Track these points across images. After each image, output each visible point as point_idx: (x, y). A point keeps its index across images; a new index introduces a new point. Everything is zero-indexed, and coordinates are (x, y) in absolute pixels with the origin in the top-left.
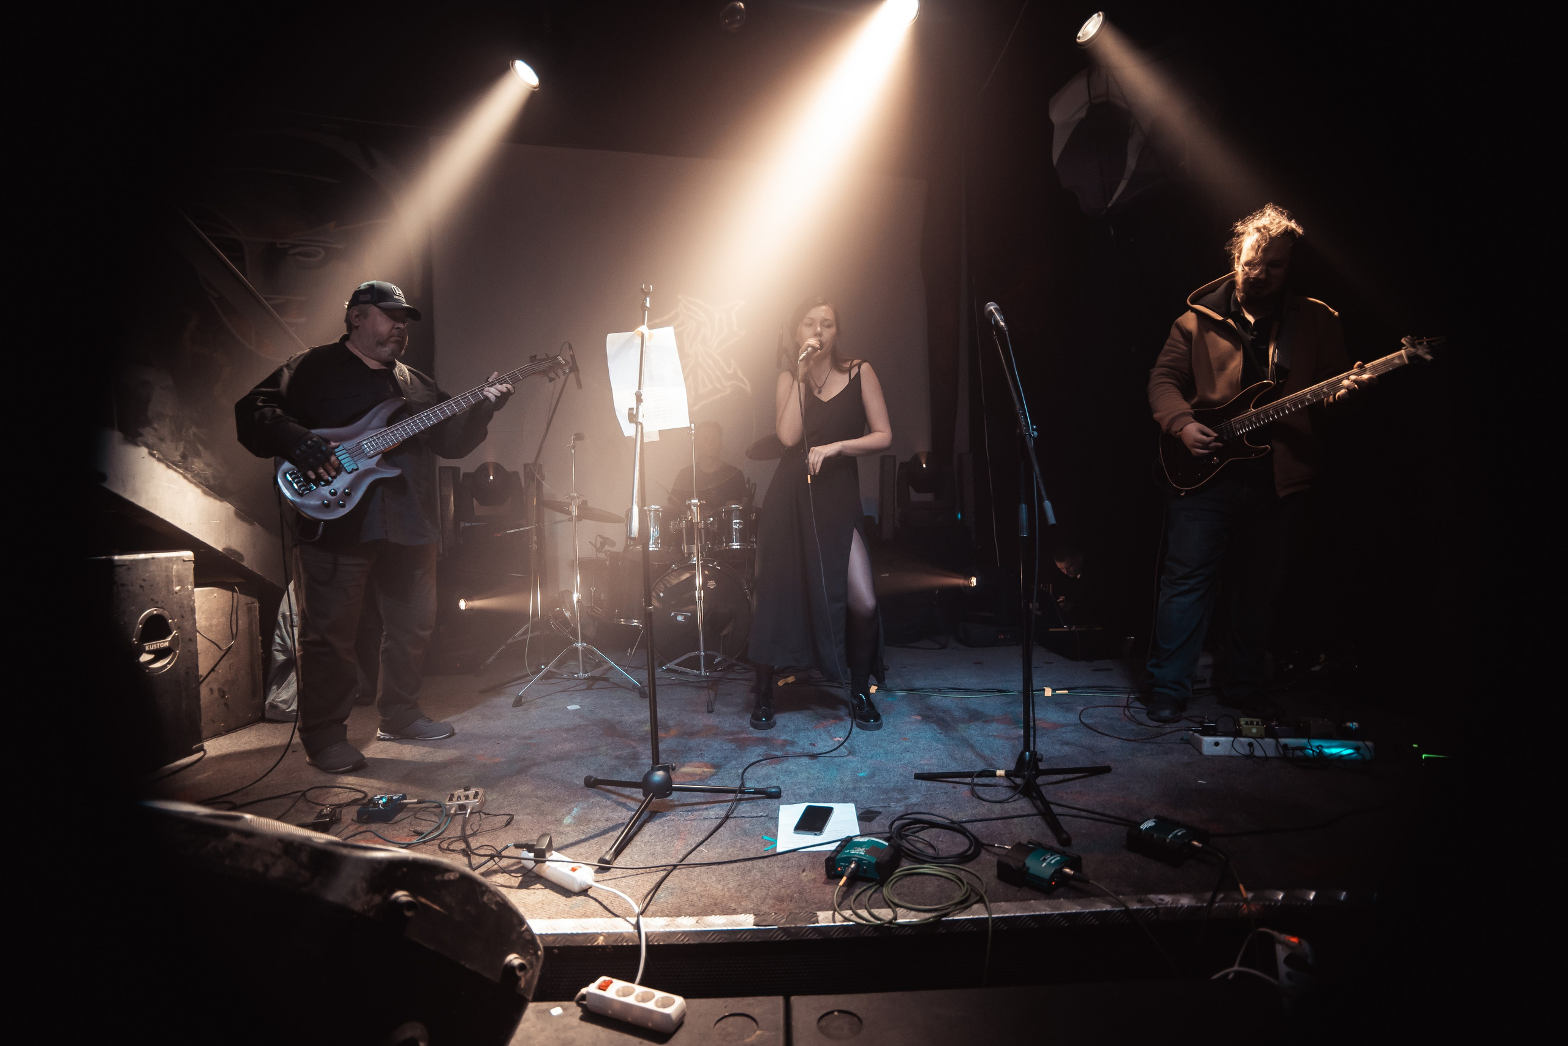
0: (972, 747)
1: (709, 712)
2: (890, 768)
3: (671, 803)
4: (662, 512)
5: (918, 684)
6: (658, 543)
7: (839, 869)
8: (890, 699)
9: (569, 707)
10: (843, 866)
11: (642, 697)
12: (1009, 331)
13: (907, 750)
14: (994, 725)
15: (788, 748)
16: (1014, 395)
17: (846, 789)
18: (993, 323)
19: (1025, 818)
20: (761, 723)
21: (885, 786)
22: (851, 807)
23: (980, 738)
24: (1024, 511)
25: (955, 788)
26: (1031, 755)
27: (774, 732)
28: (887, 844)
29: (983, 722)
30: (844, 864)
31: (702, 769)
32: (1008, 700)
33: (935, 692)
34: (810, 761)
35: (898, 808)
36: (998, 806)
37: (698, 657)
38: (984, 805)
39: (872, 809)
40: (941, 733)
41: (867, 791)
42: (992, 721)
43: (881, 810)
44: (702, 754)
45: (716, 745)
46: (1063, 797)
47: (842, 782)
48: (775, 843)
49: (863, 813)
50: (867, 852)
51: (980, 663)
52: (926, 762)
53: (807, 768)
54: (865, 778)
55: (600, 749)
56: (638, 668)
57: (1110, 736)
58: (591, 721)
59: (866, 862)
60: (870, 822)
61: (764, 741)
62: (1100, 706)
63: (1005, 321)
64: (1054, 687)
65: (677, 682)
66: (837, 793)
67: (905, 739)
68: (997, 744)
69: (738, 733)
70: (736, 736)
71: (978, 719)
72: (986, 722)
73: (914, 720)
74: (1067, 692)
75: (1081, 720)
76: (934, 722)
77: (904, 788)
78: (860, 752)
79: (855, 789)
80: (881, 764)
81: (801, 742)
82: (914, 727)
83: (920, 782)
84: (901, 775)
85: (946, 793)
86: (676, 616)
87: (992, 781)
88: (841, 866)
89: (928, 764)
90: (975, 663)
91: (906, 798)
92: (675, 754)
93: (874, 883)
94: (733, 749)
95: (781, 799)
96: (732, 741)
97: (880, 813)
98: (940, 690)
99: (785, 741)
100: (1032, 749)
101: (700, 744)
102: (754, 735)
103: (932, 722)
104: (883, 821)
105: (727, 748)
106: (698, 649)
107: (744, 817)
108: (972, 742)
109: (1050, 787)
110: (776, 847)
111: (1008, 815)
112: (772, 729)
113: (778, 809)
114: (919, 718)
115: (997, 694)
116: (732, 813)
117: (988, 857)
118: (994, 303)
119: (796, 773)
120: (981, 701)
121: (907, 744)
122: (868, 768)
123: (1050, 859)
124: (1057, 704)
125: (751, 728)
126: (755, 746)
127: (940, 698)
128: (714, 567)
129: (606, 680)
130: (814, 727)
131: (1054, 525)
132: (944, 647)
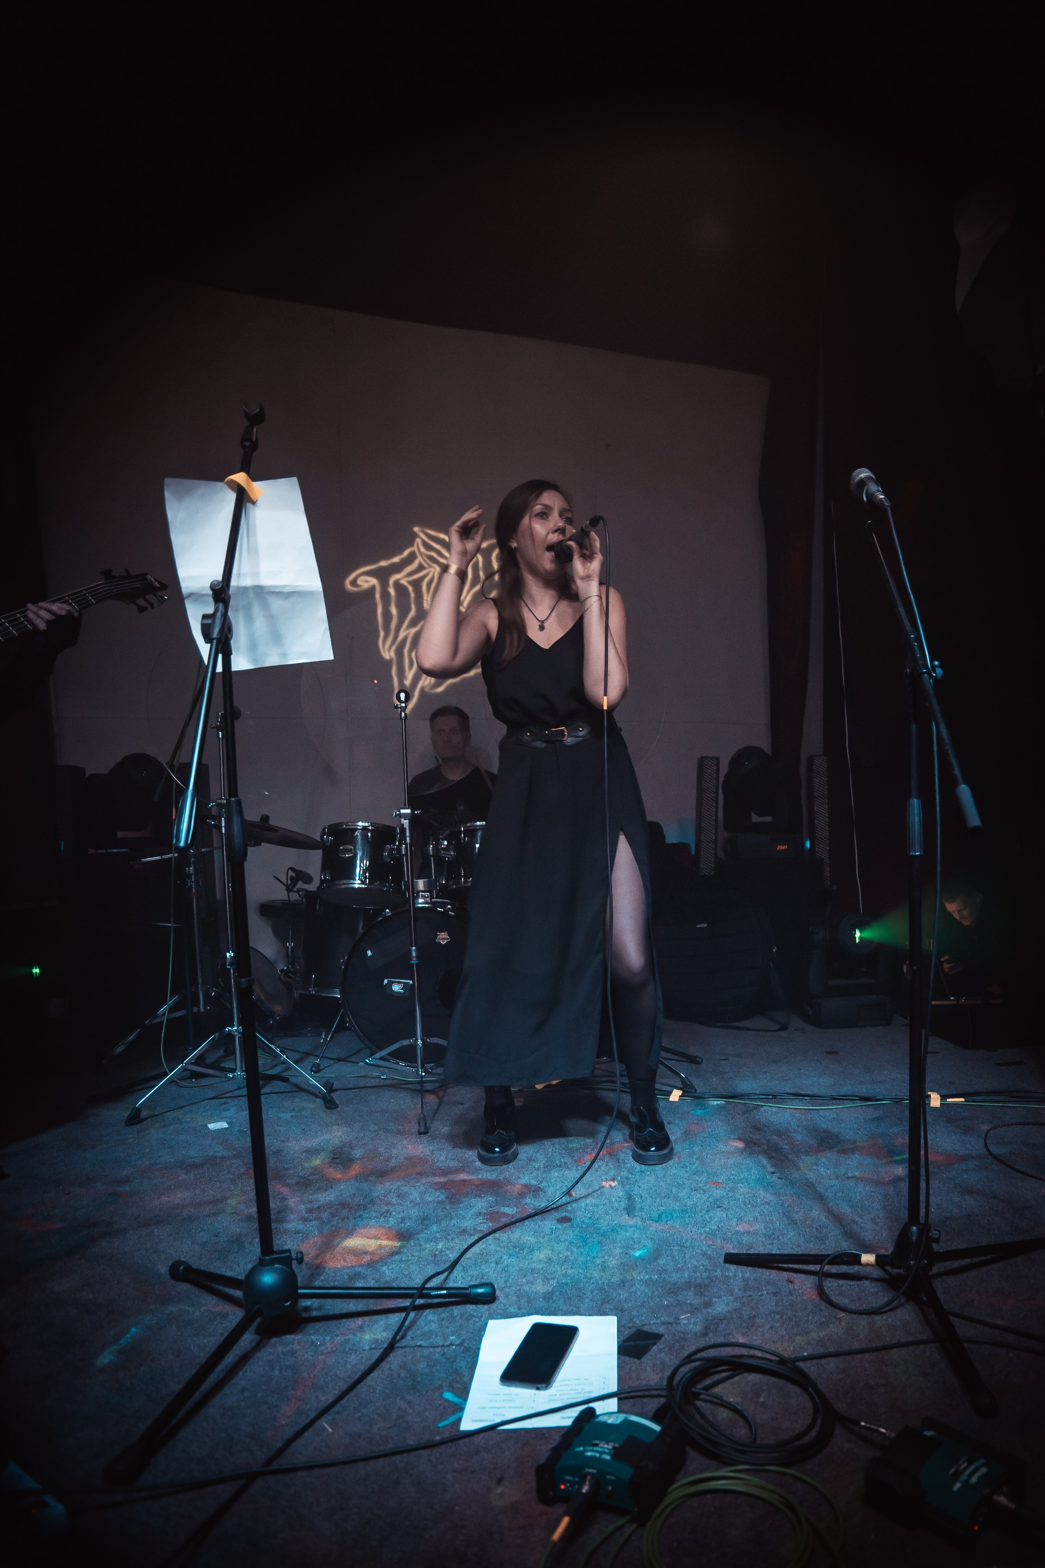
0: (820, 1198)
1: (420, 1133)
2: (686, 1240)
3: (305, 1315)
4: (372, 831)
5: (744, 1086)
6: (365, 878)
7: (563, 1487)
8: (699, 1112)
9: (211, 1126)
10: (569, 1481)
11: (327, 1108)
12: (892, 507)
13: (717, 1204)
14: (856, 1158)
15: (528, 1200)
16: (901, 609)
17: (607, 1285)
18: (865, 499)
19: (911, 1348)
20: (491, 1155)
21: (674, 1277)
22: (611, 1322)
23: (835, 1182)
24: (916, 811)
25: (791, 1282)
26: (920, 1233)
27: (512, 1171)
28: (657, 1428)
29: (839, 1152)
30: (570, 1478)
31: (379, 1242)
32: (876, 1114)
33: (767, 1100)
34: (559, 1226)
35: (690, 1323)
36: (864, 1321)
37: (414, 1046)
38: (840, 1320)
39: (646, 1329)
40: (773, 1173)
41: (643, 1288)
42: (853, 1151)
43: (661, 1330)
44: (388, 1211)
45: (415, 1195)
46: (973, 1301)
47: (604, 1268)
48: (460, 1408)
49: (629, 1339)
50: (616, 1454)
51: (835, 1053)
52: (747, 1227)
53: (550, 1240)
54: (642, 1259)
55: (229, 1202)
56: (339, 1060)
57: (1036, 1178)
58: (235, 1149)
59: (613, 1478)
60: (639, 1358)
61: (493, 1187)
62: (1012, 1124)
63: (884, 493)
64: (945, 1092)
65: (387, 1082)
66: (592, 1292)
67: (717, 1184)
68: (860, 1193)
69: (457, 1171)
70: (451, 1177)
71: (831, 1148)
72: (843, 1152)
73: (732, 1149)
74: (962, 1100)
75: (988, 1150)
76: (765, 1153)
77: (707, 1282)
78: (642, 1209)
79: (623, 1283)
80: (672, 1231)
81: (551, 1189)
82: (731, 1161)
83: (733, 1267)
84: (704, 1254)
85: (775, 1294)
86: (390, 984)
87: (853, 1269)
88: (565, 1482)
89: (748, 1233)
90: (828, 1053)
91: (707, 1305)
92: (344, 1213)
93: (627, 1518)
94: (440, 1202)
95: (494, 1306)
96: (442, 1186)
97: (658, 1337)
98: (774, 1097)
99: (526, 1186)
100: (922, 1220)
101: (390, 1192)
102: (480, 1177)
103: (759, 1153)
104: (663, 1356)
105: (431, 1199)
106: (414, 1035)
107: (420, 1346)
108: (820, 1189)
109: (950, 1280)
110: (459, 1420)
111: (880, 1344)
112: (510, 1165)
113: (482, 1329)
114: (740, 1145)
115: (859, 1103)
116: (403, 1337)
117: (847, 1445)
118: (866, 470)
119: (531, 1250)
120: (835, 1116)
121: (718, 1193)
122: (651, 1239)
123: (967, 1473)
124: (949, 1120)
125: (478, 1164)
126: (476, 1196)
127: (774, 1109)
128: (446, 912)
129: (286, 1080)
130: (576, 1161)
131: (977, 828)
132: (784, 1028)
